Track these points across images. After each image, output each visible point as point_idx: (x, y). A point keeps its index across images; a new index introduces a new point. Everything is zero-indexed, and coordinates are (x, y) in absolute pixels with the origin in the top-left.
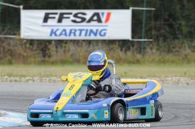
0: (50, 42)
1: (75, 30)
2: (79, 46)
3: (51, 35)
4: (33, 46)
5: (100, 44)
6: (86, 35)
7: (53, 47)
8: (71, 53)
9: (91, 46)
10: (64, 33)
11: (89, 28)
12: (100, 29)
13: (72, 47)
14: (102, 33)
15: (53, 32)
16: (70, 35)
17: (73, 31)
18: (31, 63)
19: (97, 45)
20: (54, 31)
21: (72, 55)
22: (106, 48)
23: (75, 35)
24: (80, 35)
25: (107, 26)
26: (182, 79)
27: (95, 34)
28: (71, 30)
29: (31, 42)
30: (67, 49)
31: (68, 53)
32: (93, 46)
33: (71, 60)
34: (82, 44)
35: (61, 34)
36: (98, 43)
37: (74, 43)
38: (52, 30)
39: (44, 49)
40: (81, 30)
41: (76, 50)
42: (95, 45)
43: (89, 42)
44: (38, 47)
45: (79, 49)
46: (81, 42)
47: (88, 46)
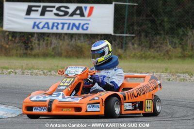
0: (32, 34)
1: (58, 24)
2: (61, 40)
3: (33, 28)
4: (15, 39)
5: (82, 38)
6: (68, 29)
7: (35, 40)
8: (53, 46)
9: (74, 40)
10: (46, 26)
11: (72, 22)
12: (82, 23)
13: (54, 41)
14: (85, 27)
15: (35, 25)
16: (52, 28)
17: (56, 24)
18: (13, 55)
19: (79, 39)
20: (37, 24)
21: (54, 49)
22: (88, 42)
23: (57, 28)
24: (63, 28)
25: (89, 20)
26: (163, 75)
27: (78, 28)
28: (54, 24)
29: (14, 34)
30: (49, 42)
31: (51, 46)
32: (75, 40)
33: (53, 53)
34: (64, 37)
35: (43, 27)
36: (80, 37)
37: (56, 36)
38: (35, 23)
39: (27, 42)
40: (63, 24)
41: (59, 43)
42: (77, 39)
43: (72, 36)
44: (20, 39)
45: (61, 43)
46: (63, 35)
47: (70, 40)
